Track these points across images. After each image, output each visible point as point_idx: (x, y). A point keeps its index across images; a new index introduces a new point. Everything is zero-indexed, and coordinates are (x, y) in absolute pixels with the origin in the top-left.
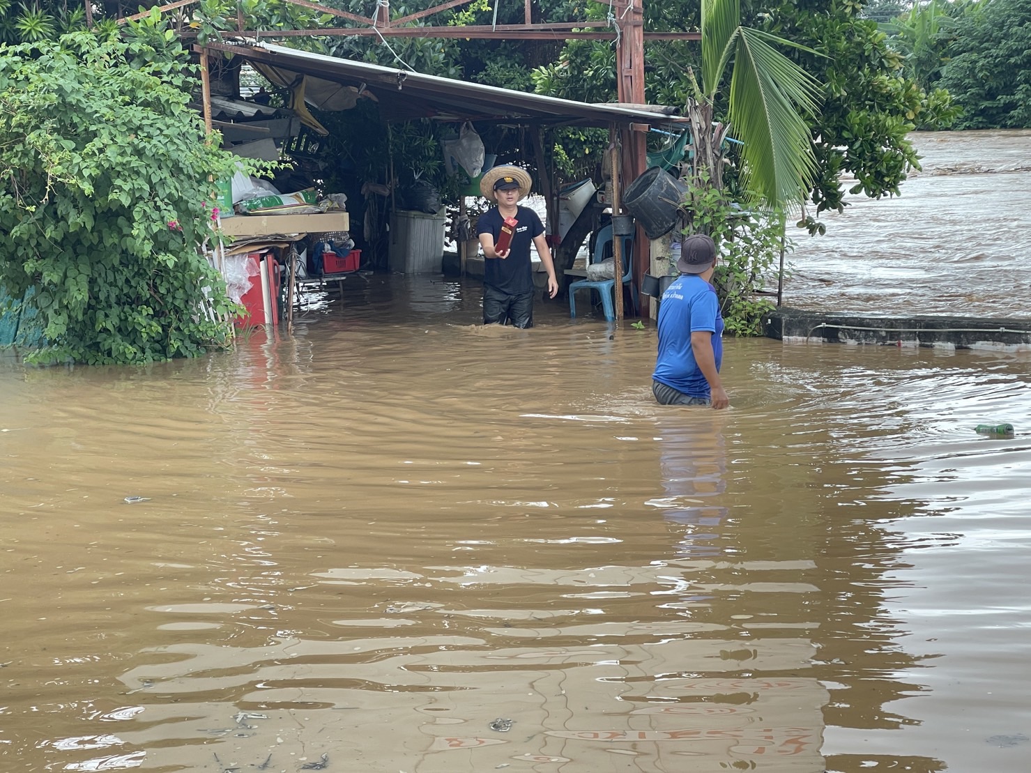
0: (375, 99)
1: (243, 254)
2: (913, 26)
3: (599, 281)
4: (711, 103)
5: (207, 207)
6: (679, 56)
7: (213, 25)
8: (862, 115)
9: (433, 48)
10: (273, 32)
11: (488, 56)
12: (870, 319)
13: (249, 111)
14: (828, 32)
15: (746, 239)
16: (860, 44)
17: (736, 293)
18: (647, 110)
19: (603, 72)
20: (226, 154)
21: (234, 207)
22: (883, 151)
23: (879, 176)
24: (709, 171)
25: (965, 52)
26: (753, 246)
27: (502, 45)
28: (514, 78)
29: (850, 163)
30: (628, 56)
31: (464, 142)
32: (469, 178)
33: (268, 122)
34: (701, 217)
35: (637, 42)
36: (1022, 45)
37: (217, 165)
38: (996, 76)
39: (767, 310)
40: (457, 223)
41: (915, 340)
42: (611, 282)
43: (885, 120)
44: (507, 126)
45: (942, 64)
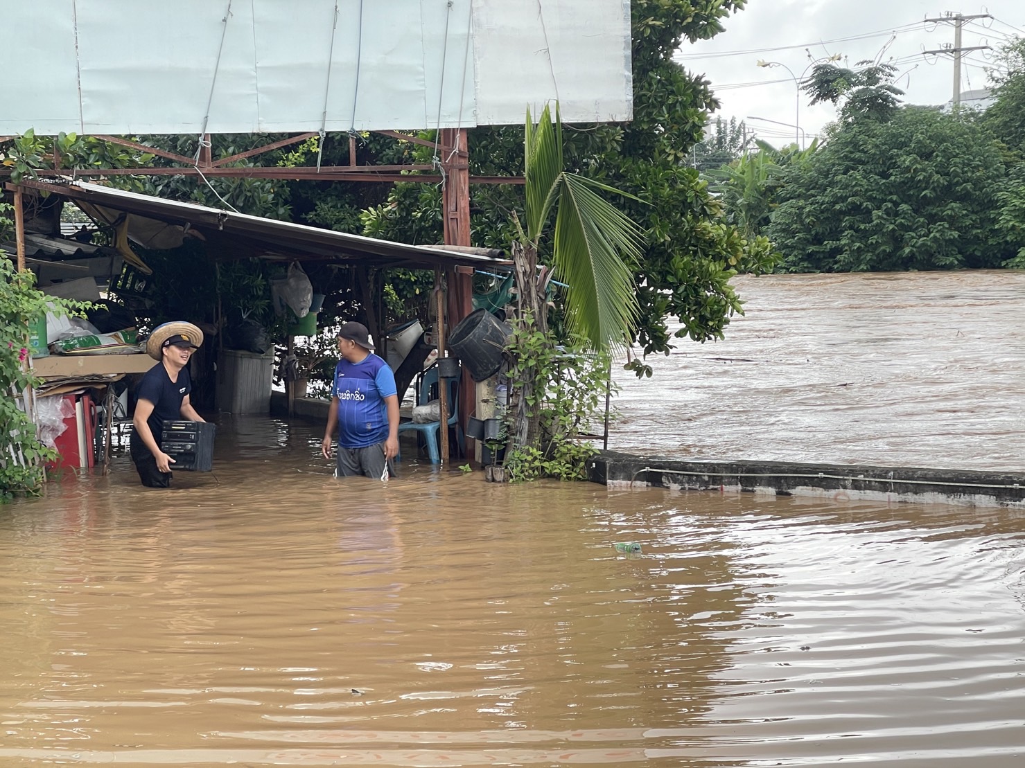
0: (203, 238)
1: (57, 395)
2: (743, 173)
3: (424, 423)
4: (535, 247)
5: (14, 347)
6: (506, 200)
7: (28, 163)
8: (685, 260)
9: (263, 188)
10: (90, 171)
11: (318, 197)
12: (693, 463)
13: (69, 249)
14: (651, 179)
15: (571, 383)
16: (682, 191)
17: (560, 437)
18: (472, 253)
19: (431, 214)
20: (37, 294)
21: (50, 347)
22: (707, 295)
23: (703, 320)
24: (533, 313)
25: (792, 198)
26: (577, 389)
27: (333, 185)
28: (344, 218)
29: (675, 307)
30: (453, 199)
31: (292, 282)
32: (297, 318)
33: (88, 260)
34: (526, 360)
35: (463, 185)
36: (846, 192)
37: (27, 305)
38: (822, 222)
39: (592, 454)
40: (285, 363)
41: (737, 484)
42: (437, 424)
43: (708, 265)
44: (338, 266)
45: (771, 210)
